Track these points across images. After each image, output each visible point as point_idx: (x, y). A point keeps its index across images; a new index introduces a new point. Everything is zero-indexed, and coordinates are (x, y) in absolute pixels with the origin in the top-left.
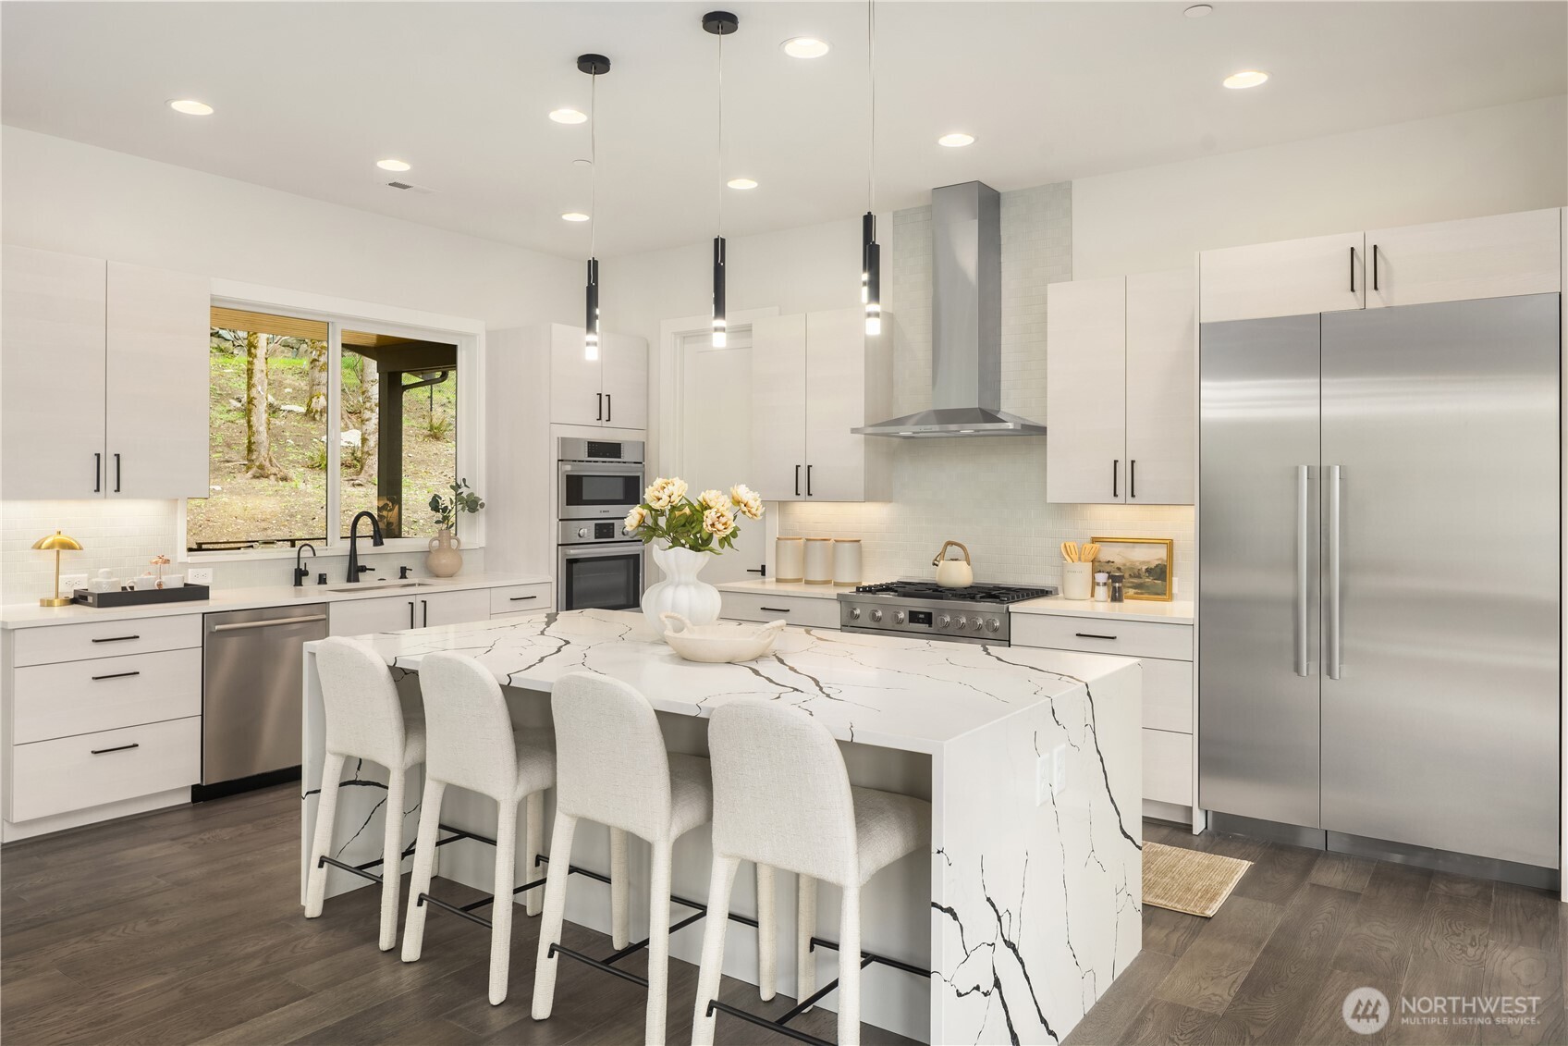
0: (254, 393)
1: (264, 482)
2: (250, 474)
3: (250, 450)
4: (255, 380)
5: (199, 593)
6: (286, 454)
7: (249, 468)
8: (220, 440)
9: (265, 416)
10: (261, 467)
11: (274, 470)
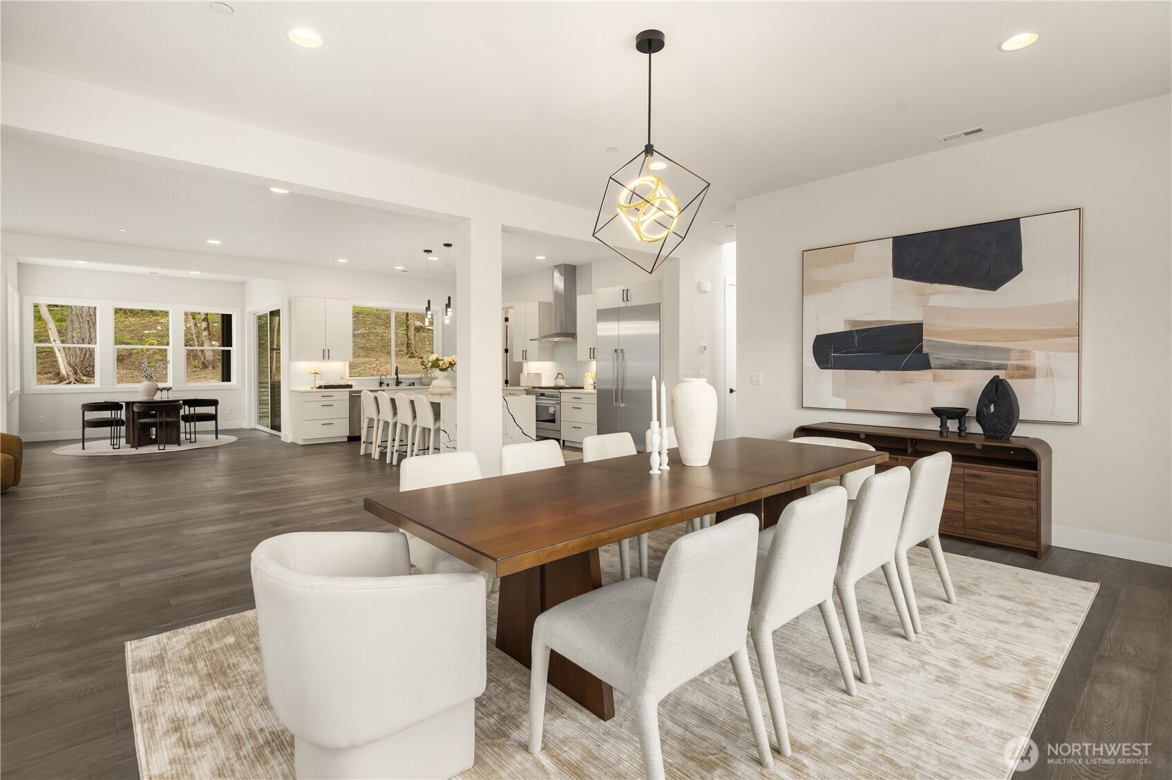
0: (409, 323)
1: (413, 359)
2: (407, 356)
3: (408, 347)
4: (409, 318)
5: (350, 386)
6: (425, 348)
7: (407, 354)
8: (399, 342)
9: (413, 333)
10: (412, 353)
11: (417, 354)
